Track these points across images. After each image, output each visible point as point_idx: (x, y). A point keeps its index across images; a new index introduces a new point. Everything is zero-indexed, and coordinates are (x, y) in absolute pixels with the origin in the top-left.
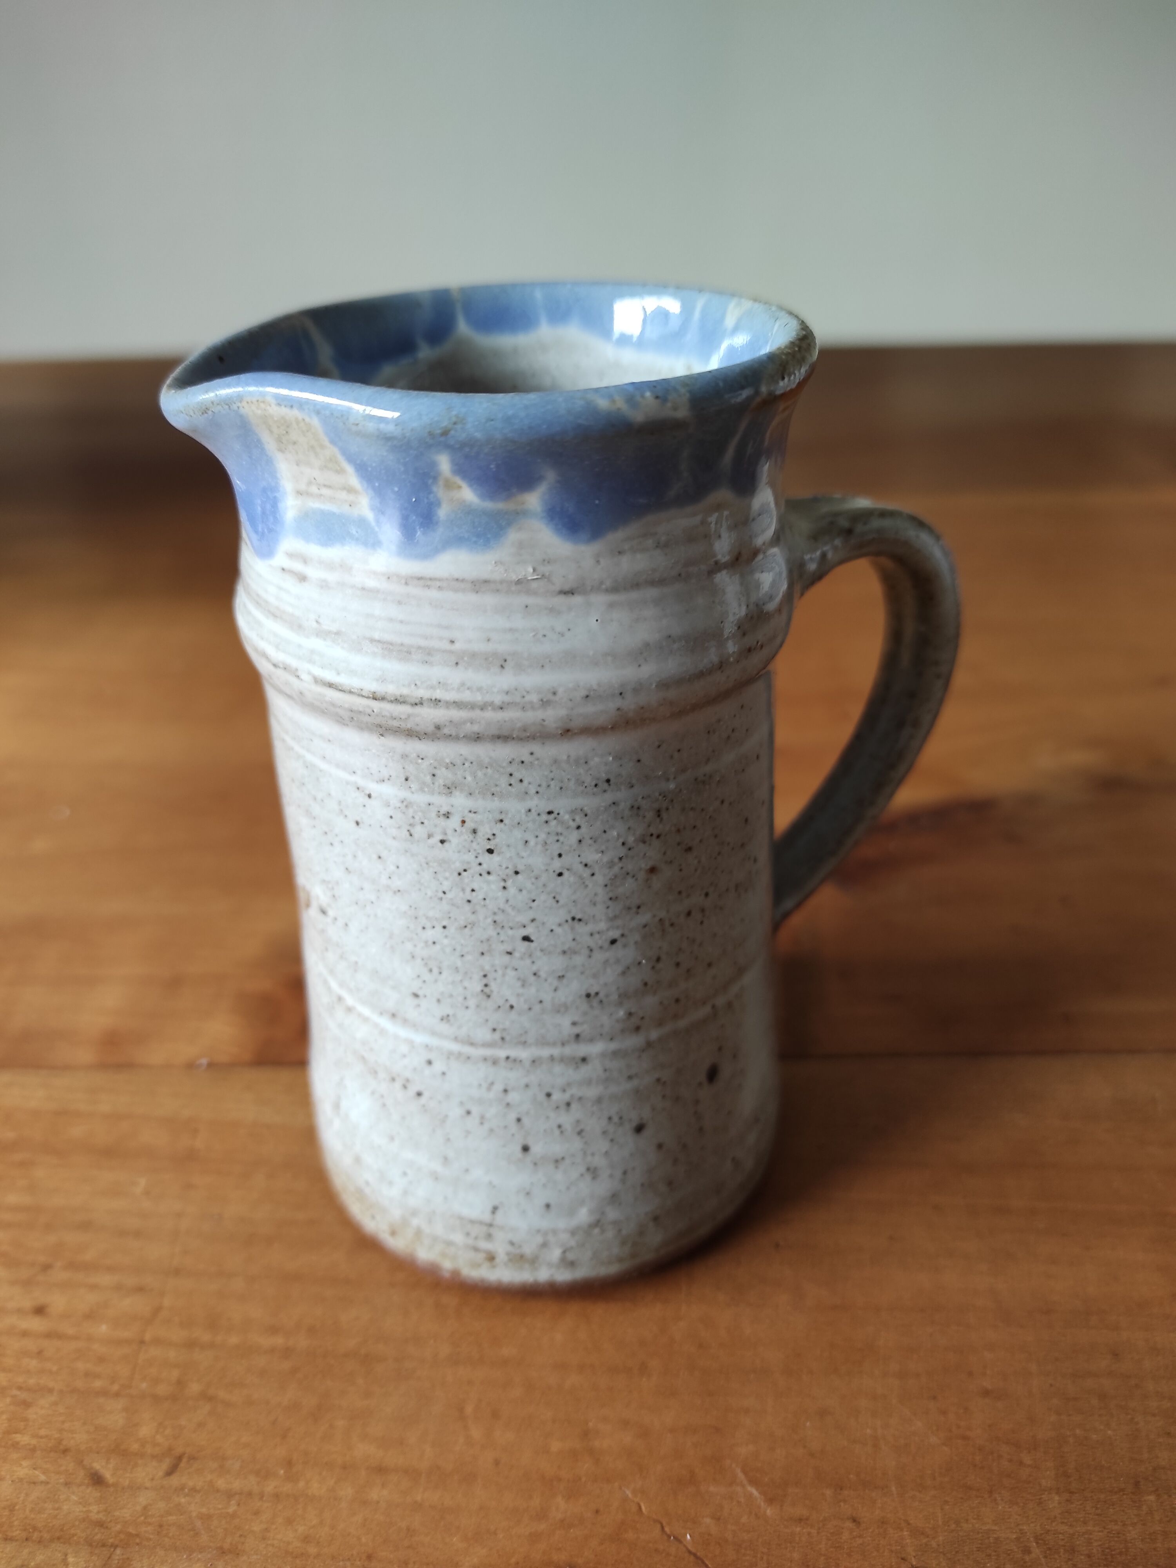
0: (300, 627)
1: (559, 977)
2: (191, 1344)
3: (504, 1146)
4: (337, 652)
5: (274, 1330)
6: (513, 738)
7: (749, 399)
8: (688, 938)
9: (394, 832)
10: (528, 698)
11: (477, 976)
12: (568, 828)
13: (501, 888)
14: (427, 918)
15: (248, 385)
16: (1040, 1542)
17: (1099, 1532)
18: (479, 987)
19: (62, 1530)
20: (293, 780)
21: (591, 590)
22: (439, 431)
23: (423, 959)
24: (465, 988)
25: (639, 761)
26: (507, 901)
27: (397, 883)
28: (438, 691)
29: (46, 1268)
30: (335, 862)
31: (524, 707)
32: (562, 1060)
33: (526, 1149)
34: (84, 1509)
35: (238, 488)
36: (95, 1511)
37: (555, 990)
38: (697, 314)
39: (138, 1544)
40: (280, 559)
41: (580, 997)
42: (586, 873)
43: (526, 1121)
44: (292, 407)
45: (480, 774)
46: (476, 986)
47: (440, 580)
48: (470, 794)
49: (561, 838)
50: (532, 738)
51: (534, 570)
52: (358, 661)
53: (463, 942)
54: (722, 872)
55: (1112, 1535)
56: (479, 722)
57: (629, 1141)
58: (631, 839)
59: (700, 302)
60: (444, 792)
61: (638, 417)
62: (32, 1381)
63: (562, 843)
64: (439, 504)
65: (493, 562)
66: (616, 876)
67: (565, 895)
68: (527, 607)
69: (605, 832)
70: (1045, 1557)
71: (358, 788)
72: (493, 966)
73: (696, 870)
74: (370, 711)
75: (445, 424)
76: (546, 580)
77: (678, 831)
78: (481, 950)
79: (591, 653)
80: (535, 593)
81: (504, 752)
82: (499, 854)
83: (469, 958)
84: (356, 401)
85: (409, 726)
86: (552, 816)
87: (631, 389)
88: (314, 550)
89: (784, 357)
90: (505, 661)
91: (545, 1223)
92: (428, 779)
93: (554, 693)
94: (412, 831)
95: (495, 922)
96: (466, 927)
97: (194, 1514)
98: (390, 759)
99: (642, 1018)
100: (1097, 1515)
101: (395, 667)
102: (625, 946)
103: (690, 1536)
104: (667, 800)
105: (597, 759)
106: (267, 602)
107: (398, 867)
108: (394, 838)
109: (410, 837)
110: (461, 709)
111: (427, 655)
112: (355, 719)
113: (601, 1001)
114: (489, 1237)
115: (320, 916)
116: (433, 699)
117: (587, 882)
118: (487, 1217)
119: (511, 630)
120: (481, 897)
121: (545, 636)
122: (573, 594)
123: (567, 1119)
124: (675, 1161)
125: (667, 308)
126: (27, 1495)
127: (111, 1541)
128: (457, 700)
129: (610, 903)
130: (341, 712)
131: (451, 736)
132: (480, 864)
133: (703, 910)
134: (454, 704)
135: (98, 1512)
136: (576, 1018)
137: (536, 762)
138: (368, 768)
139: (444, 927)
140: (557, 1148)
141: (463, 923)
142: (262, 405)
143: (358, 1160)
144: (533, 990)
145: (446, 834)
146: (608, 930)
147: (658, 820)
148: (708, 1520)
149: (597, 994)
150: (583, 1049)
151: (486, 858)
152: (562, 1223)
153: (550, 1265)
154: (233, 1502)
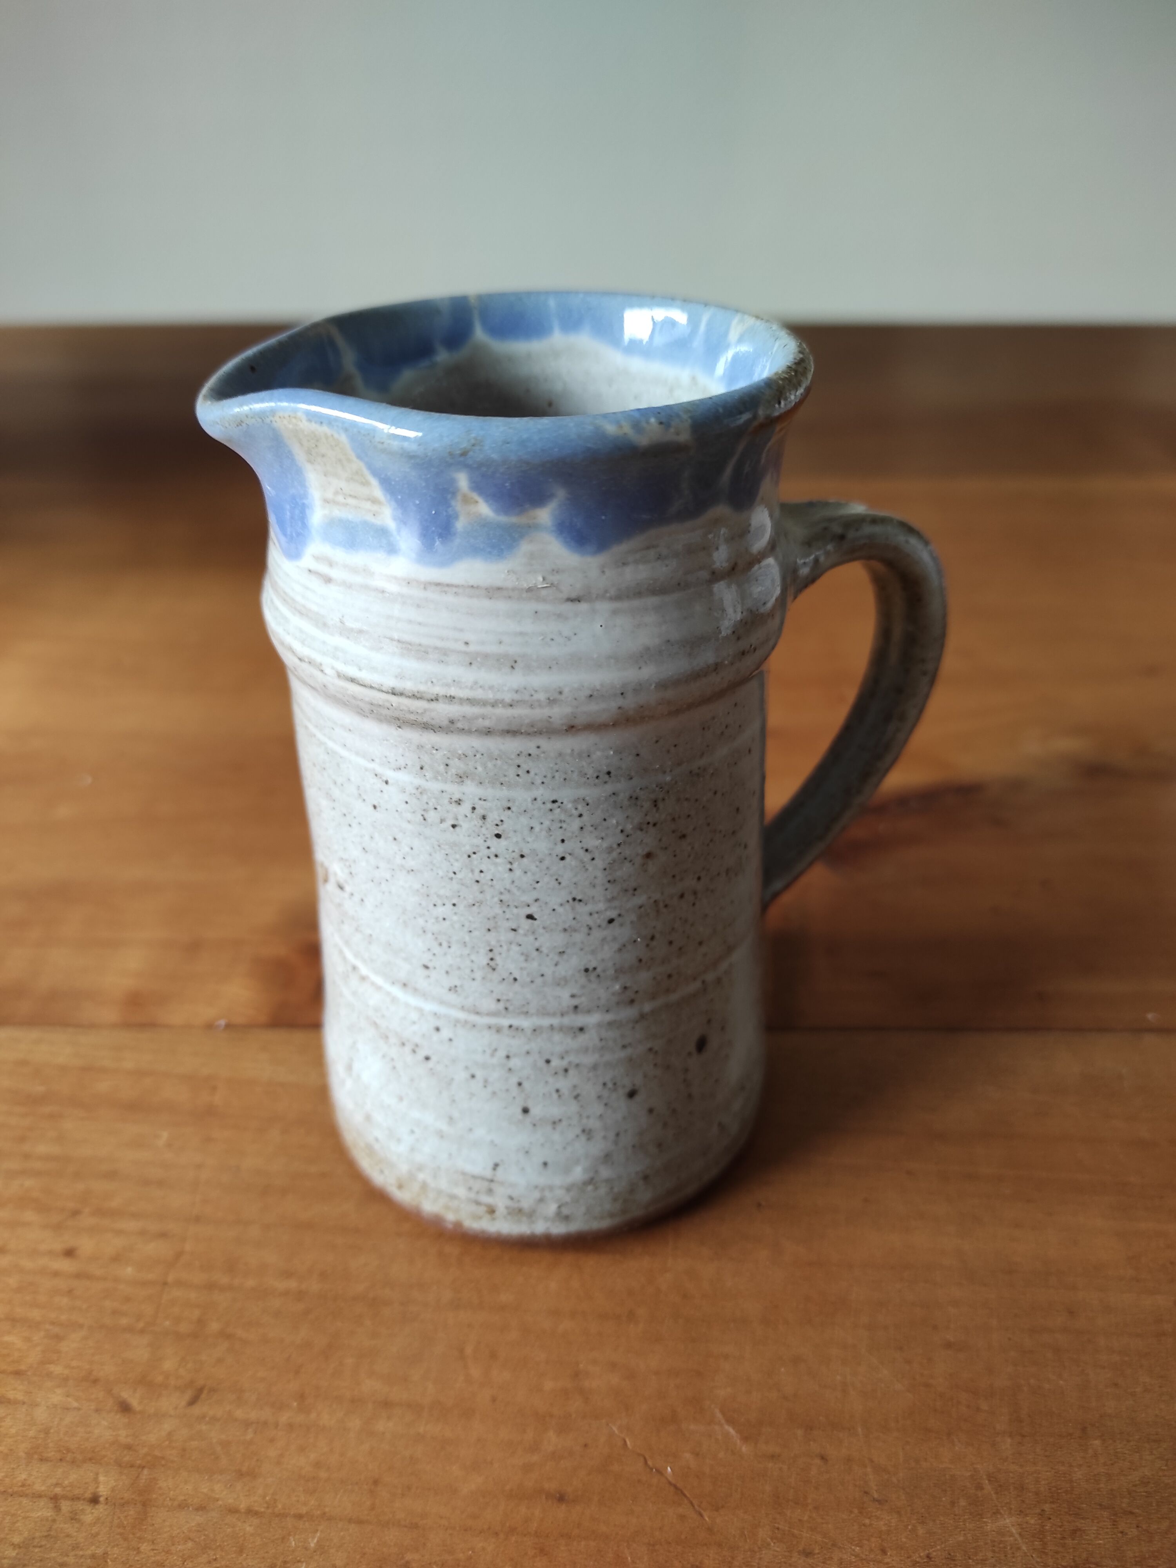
0: (325, 625)
1: (560, 953)
2: (211, 1287)
3: (506, 1108)
4: (358, 649)
5: (288, 1274)
6: (522, 733)
7: (748, 422)
8: (680, 919)
9: (409, 816)
10: (536, 696)
11: (483, 951)
12: (571, 816)
13: (507, 870)
14: (439, 896)
15: (280, 400)
16: (992, 1479)
17: (1047, 1472)
18: (485, 961)
19: (93, 1452)
20: (314, 765)
21: (597, 597)
22: (458, 452)
23: (433, 934)
24: (472, 961)
25: (638, 755)
26: (513, 882)
27: (411, 863)
28: (453, 688)
29: (75, 1213)
30: (353, 842)
31: (532, 705)
32: (561, 1029)
33: (526, 1111)
34: (114, 1434)
35: (268, 493)
36: (124, 1436)
37: (556, 965)
38: (702, 327)
39: (163, 1466)
40: (307, 561)
41: (579, 971)
42: (587, 857)
43: (526, 1084)
44: (321, 423)
45: (490, 765)
46: (482, 959)
47: (457, 586)
48: (481, 783)
49: (564, 825)
50: (540, 733)
51: (544, 579)
52: (378, 658)
53: (471, 918)
54: (714, 857)
55: (1059, 1475)
56: (490, 718)
57: (622, 1104)
58: (629, 827)
59: (706, 316)
60: (457, 781)
61: (643, 441)
62: (64, 1317)
63: (565, 830)
64: (457, 517)
65: (506, 571)
66: (614, 861)
67: (567, 877)
68: (536, 612)
69: (605, 820)
70: (997, 1493)
71: (376, 775)
72: (498, 941)
73: (689, 856)
74: (389, 705)
75: (464, 445)
76: (555, 588)
77: (674, 819)
78: (488, 927)
79: (595, 656)
80: (544, 600)
81: (512, 745)
82: (506, 839)
83: (476, 933)
84: (382, 421)
85: (425, 720)
86: (556, 805)
87: (637, 415)
88: (339, 554)
89: (781, 382)
90: (516, 662)
91: (542, 1181)
92: (442, 768)
93: (561, 693)
94: (426, 816)
95: (501, 901)
96: (474, 905)
97: (214, 1440)
98: (406, 749)
99: (637, 992)
100: (1046, 1456)
101: (412, 665)
102: (621, 925)
103: (671, 1468)
104: (663, 791)
105: (599, 753)
106: (293, 600)
107: (412, 849)
108: (409, 822)
109: (424, 821)
110: (474, 705)
111: (443, 654)
112: (375, 711)
113: (599, 976)
114: (490, 1191)
115: (338, 891)
116: (448, 695)
117: (587, 866)
118: (488, 1173)
119: (521, 634)
120: (489, 877)
121: (552, 640)
122: (579, 601)
123: (564, 1084)
124: (665, 1125)
125: (674, 318)
126: (61, 1419)
127: (138, 1462)
128: (470, 697)
129: (608, 885)
130: (362, 705)
131: (463, 729)
132: (488, 848)
133: (695, 893)
134: (468, 701)
135: (127, 1436)
136: (575, 991)
137: (542, 755)
138: (386, 757)
139: (454, 905)
140: (555, 1111)
141: (471, 902)
142: (294, 420)
143: (368, 1118)
144: (535, 964)
145: (457, 819)
146: (606, 910)
147: (655, 809)
148: (687, 1456)
149: (595, 969)
150: (580, 1020)
151: (494, 842)
152: (558, 1180)
153: (546, 1219)
154: (250, 1430)
